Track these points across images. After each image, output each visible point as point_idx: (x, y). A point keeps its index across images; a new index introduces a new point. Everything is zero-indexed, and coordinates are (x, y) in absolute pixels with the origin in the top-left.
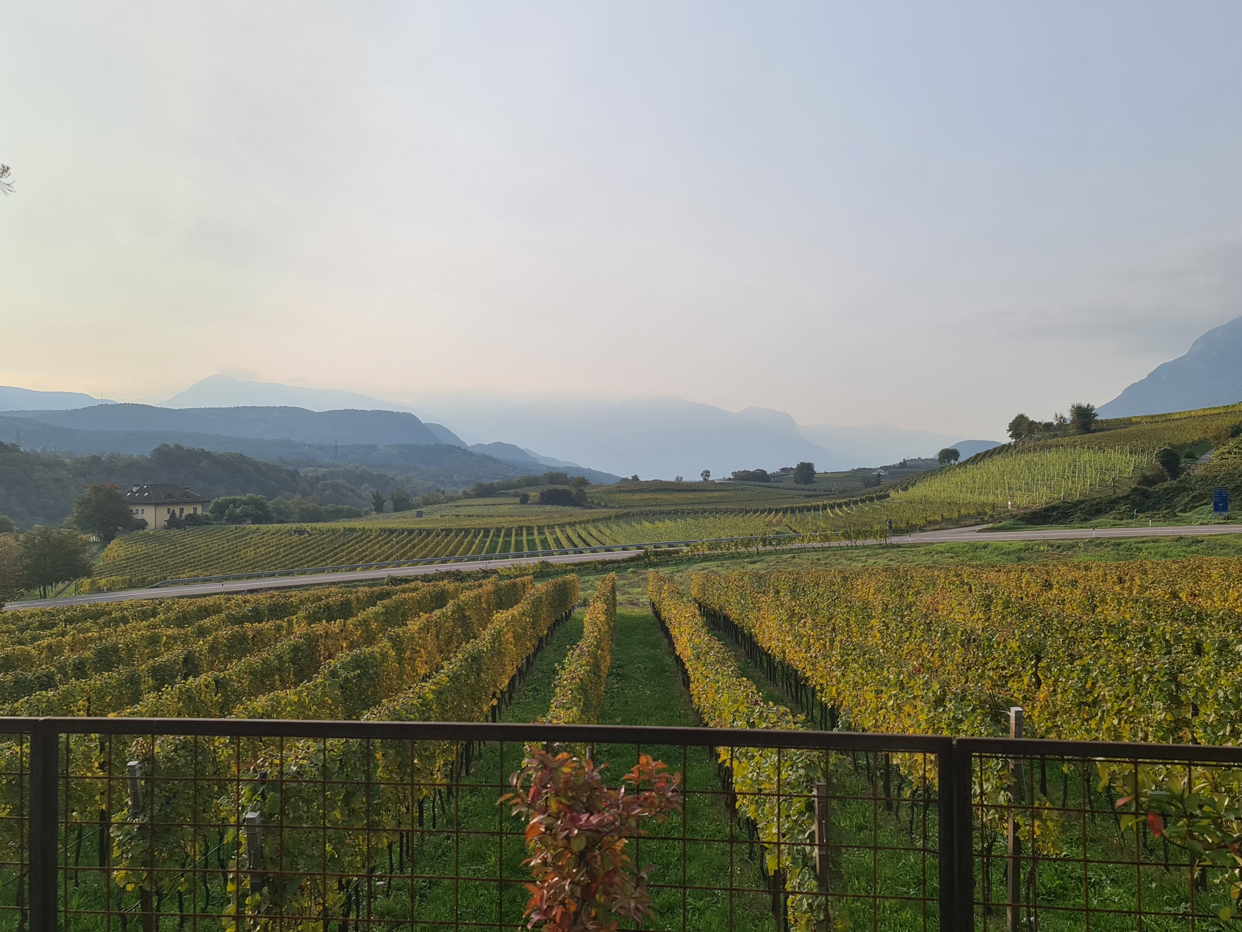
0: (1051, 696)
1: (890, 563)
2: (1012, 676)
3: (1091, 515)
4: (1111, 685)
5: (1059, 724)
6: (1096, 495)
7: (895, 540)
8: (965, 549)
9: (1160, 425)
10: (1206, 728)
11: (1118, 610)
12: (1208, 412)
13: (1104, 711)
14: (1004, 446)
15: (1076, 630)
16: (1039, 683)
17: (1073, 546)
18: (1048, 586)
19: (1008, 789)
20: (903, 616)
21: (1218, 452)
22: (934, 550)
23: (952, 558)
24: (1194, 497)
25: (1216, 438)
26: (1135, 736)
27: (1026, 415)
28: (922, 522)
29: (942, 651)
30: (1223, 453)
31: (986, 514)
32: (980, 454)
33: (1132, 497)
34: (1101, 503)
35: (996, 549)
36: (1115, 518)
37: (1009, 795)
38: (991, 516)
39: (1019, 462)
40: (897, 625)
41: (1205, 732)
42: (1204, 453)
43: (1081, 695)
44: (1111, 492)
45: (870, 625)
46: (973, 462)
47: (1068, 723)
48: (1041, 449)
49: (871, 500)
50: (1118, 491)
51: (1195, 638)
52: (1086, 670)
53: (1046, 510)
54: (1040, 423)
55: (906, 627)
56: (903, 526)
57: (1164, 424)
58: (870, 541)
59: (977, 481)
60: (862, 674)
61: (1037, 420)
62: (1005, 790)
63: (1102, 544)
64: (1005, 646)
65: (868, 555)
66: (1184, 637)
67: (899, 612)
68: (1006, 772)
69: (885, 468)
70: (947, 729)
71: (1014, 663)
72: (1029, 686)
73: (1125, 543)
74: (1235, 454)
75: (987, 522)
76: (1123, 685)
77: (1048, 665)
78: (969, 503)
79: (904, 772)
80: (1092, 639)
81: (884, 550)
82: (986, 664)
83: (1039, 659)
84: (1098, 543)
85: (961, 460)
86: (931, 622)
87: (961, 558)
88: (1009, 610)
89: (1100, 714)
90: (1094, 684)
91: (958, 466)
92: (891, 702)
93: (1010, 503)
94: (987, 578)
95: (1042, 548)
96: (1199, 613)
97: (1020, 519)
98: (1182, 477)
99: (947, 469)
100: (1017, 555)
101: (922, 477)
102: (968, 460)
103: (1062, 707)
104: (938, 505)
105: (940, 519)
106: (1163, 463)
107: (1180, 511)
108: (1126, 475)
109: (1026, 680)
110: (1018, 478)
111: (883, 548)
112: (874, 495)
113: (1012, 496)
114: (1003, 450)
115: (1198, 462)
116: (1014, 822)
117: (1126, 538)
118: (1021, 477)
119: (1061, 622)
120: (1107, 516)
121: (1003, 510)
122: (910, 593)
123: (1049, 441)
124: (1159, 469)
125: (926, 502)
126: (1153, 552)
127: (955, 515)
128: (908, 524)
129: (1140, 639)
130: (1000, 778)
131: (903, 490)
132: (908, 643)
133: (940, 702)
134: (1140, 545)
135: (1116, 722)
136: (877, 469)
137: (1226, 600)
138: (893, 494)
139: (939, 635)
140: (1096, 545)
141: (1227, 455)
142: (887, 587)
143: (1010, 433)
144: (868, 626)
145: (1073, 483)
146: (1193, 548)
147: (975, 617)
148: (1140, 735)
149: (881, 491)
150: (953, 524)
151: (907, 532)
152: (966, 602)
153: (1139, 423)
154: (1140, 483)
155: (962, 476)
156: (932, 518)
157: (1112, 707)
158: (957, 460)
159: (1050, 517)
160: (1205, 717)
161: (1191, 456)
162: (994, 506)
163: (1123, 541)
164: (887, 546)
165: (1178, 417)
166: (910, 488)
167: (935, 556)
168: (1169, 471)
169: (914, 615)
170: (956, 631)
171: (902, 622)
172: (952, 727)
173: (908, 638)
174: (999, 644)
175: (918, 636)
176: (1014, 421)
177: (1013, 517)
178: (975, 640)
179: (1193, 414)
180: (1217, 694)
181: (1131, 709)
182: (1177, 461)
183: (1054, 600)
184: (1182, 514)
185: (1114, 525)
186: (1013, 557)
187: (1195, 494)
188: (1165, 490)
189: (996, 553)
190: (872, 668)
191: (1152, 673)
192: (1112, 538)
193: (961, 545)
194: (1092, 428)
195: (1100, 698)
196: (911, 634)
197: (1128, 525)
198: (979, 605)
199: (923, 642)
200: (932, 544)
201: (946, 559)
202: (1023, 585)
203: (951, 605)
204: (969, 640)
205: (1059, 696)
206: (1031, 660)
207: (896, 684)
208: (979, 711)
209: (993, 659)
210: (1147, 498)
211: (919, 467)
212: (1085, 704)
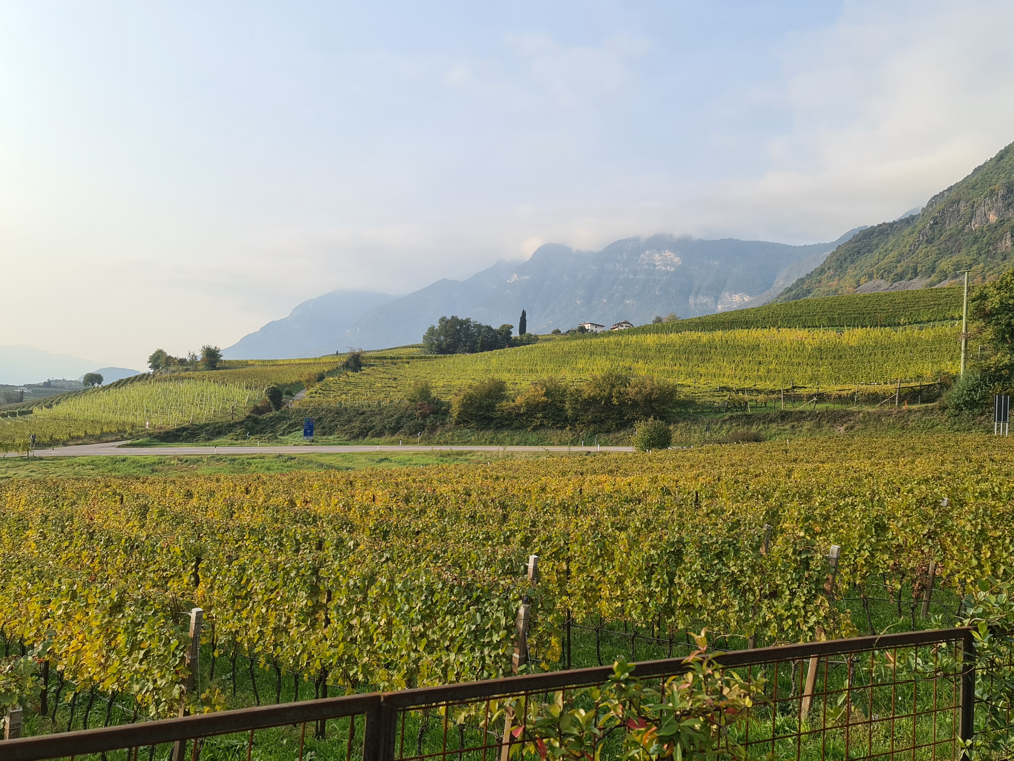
0: (208, 593)
1: (31, 474)
2: (172, 576)
3: (213, 436)
4: (264, 580)
5: (214, 615)
6: (218, 420)
7: (38, 453)
8: (105, 462)
9: (269, 368)
10: (338, 610)
11: (252, 515)
12: (302, 362)
13: (254, 602)
14: (145, 374)
15: (223, 533)
16: (197, 582)
17: (198, 461)
18: (189, 495)
19: (183, 681)
20: (63, 527)
21: (308, 392)
22: (76, 463)
23: (93, 469)
24: (291, 425)
25: (308, 381)
26: (280, 620)
27: (165, 350)
28: (65, 437)
29: (103, 557)
30: (312, 393)
31: (126, 432)
32: (122, 380)
33: (246, 423)
34: (222, 426)
35: (133, 462)
36: (232, 439)
37: (183, 687)
38: (131, 434)
39: (156, 388)
40: (56, 535)
41: (338, 613)
42: (298, 391)
43: (235, 590)
44: (230, 418)
45: (25, 536)
46: (115, 386)
47: (222, 614)
48: (175, 380)
49: (14, 415)
50: (236, 417)
51: (318, 537)
52: (243, 569)
53: (178, 430)
54: (176, 358)
55: (66, 536)
56: (47, 440)
57: (272, 368)
58: (12, 454)
59: (119, 403)
60: (26, 586)
61: (174, 356)
62: (179, 683)
63: (221, 459)
64: (169, 551)
65: (8, 467)
66: (311, 537)
67: (60, 523)
68: (182, 667)
69: (29, 386)
70: (124, 633)
71: (175, 566)
72: (187, 584)
73: (239, 459)
74: (320, 394)
75: (127, 439)
76: (274, 579)
77: (208, 566)
78: (111, 422)
79: (68, 678)
80: (236, 540)
81: (26, 462)
82: (147, 567)
83: (199, 561)
84: (218, 459)
85: (104, 384)
86: (94, 531)
87: (101, 470)
88: (163, 518)
89: (251, 605)
90: (248, 581)
91: (101, 389)
92: (60, 612)
93: (147, 423)
94: (135, 489)
95: (172, 462)
96: (315, 516)
97: (155, 437)
98: (283, 409)
99: (91, 391)
100: (151, 468)
101: (65, 397)
102: (111, 385)
103: (218, 601)
104: (82, 422)
105: (83, 435)
106: (270, 397)
107: (280, 435)
108: (242, 405)
109: (186, 580)
110: (155, 402)
111: (24, 460)
112: (17, 411)
113: (149, 418)
114: (143, 377)
115: (294, 398)
116: (185, 710)
117: (240, 455)
118: (158, 401)
119: (211, 528)
120: (226, 437)
121: (140, 429)
122: (66, 504)
123: (183, 374)
124: (267, 402)
125: (70, 419)
126: (259, 466)
127: (98, 432)
128: (51, 439)
129: (276, 539)
130: (177, 673)
131: (47, 407)
132: (67, 552)
133: (117, 608)
134: (250, 461)
135: (264, 610)
136: (20, 387)
137: (329, 505)
138: (36, 410)
139: (102, 543)
140: (217, 460)
141: (314, 395)
142: (41, 499)
143: (150, 364)
144: (22, 537)
145: (201, 409)
146: (289, 463)
147: (130, 524)
148: (284, 619)
149: (23, 407)
150: (96, 439)
151: (50, 446)
152: (123, 511)
153: (253, 365)
154: (252, 412)
155: (105, 397)
156: (75, 434)
157: (263, 599)
158: (100, 383)
159: (180, 436)
160: (339, 602)
161: (290, 393)
162: (133, 426)
163: (237, 457)
164: (28, 458)
165: (281, 363)
166: (54, 406)
167: (77, 468)
168: (274, 404)
169: (76, 526)
170: (120, 539)
171: (62, 532)
172: (129, 631)
173: (66, 547)
174: (162, 549)
175: (79, 545)
176: (154, 355)
177: (150, 435)
178: (138, 547)
179: (292, 362)
180: (348, 583)
181: (278, 599)
182: (280, 397)
183: (199, 508)
184: (281, 437)
185: (231, 444)
186: (148, 469)
187: (291, 422)
188: (271, 418)
189: (135, 465)
190: (40, 579)
191: (298, 569)
192: (229, 455)
193: (102, 458)
194: (217, 366)
195: (253, 591)
196: (71, 543)
197: (241, 445)
198: (135, 514)
199: (83, 550)
200: (75, 457)
201: (87, 471)
202: (167, 495)
203: (107, 514)
204: (132, 547)
205: (216, 592)
206: (192, 562)
207: (67, 594)
208: (160, 614)
209: (155, 563)
210: (257, 423)
211: (63, 387)
212: (238, 597)
